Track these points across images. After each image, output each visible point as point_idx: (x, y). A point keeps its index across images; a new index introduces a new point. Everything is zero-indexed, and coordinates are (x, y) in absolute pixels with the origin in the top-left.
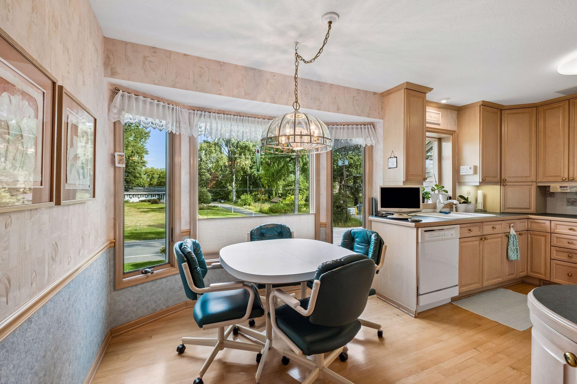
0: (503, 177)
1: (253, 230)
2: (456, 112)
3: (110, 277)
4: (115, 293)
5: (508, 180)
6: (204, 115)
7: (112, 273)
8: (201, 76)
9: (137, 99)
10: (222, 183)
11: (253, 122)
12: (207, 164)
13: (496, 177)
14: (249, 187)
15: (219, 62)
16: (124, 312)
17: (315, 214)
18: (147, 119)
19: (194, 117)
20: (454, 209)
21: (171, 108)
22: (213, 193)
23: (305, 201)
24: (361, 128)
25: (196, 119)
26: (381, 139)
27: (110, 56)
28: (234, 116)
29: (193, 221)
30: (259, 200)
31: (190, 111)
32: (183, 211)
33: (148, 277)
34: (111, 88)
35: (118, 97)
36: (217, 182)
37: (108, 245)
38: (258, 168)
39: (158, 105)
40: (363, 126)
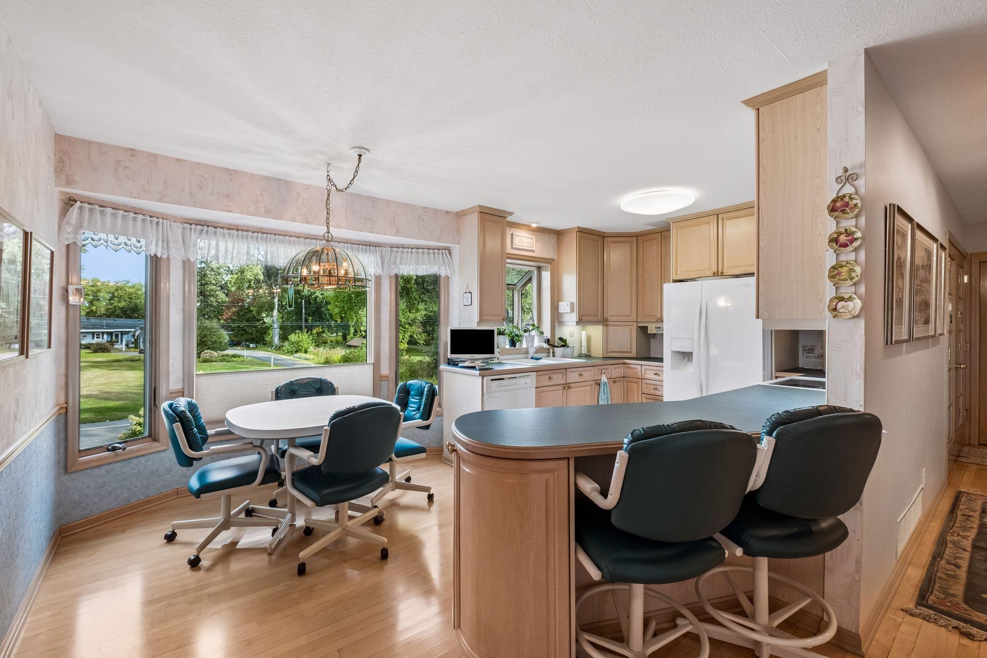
0: (605, 316)
1: (278, 387)
2: (555, 236)
3: (58, 456)
4: (67, 477)
5: (610, 319)
6: (207, 231)
7: (62, 450)
8: (201, 188)
9: (102, 213)
10: (252, 311)
11: (282, 242)
12: (219, 274)
13: (598, 316)
14: (306, 320)
15: (228, 169)
16: (81, 504)
17: (373, 364)
18: (117, 239)
19: (190, 234)
20: (551, 354)
21: (155, 222)
22: (233, 330)
23: (408, 344)
24: (434, 253)
25: (194, 236)
26: (457, 269)
27: (64, 160)
28: (253, 233)
29: (188, 377)
30: (325, 343)
31: (183, 226)
32: (173, 364)
33: (117, 455)
34: (63, 198)
35: (74, 211)
36: (241, 310)
37: (56, 412)
38: (291, 303)
39: (135, 219)
40: (436, 251)
